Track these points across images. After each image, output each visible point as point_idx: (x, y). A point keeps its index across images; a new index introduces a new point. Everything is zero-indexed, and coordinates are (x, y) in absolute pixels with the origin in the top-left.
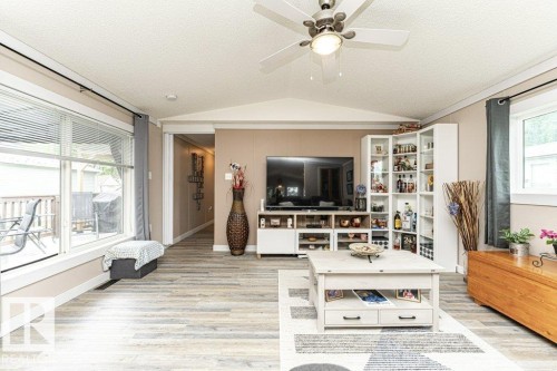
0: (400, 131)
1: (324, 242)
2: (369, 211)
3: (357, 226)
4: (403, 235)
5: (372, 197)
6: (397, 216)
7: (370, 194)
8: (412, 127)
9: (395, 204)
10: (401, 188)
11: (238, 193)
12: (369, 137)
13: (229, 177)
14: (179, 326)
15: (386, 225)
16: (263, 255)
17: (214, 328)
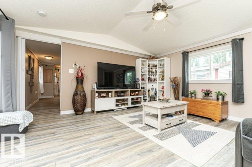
0: (150, 58)
1: (125, 102)
2: (140, 88)
3: (137, 95)
4: (151, 97)
5: (142, 83)
6: (149, 91)
7: (140, 82)
8: (154, 58)
9: (149, 86)
10: (150, 80)
11: (80, 80)
12: (141, 59)
13: (72, 71)
14: (95, 151)
15: (146, 94)
16: (97, 112)
17: (116, 145)
